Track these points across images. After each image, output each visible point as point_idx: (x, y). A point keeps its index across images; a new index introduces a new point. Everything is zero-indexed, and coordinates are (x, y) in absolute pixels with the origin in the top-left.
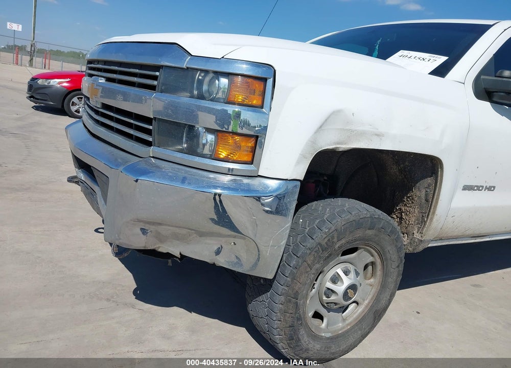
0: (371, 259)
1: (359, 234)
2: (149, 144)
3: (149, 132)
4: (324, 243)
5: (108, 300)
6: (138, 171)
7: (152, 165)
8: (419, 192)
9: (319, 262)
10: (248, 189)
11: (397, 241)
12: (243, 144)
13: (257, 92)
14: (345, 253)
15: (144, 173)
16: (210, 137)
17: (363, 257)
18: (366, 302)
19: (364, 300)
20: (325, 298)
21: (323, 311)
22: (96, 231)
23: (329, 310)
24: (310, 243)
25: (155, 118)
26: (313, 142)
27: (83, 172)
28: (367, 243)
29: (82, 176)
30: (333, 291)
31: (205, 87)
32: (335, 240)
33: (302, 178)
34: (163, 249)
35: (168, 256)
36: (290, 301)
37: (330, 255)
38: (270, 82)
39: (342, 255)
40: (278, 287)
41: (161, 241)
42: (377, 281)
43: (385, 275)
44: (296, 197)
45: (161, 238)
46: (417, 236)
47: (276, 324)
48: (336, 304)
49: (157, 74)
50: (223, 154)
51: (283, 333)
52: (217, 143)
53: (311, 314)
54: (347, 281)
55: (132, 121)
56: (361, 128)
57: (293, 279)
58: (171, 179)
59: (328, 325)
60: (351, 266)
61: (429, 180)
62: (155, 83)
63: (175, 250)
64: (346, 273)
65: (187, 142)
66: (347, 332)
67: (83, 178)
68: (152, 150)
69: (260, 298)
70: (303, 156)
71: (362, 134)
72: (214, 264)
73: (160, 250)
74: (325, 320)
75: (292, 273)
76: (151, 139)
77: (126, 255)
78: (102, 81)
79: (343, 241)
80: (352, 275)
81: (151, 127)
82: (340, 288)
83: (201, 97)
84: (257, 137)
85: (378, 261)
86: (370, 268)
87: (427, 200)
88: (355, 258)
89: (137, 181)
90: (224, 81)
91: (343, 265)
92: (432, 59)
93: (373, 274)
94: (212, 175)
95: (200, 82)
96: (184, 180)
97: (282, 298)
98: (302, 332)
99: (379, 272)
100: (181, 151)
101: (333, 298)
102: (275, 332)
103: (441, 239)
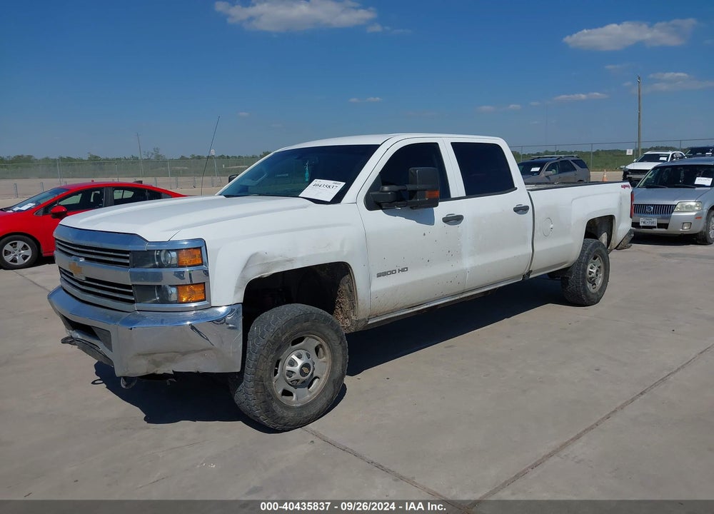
0: (317, 343)
1: (298, 327)
2: (133, 302)
3: (131, 294)
4: (272, 339)
5: (125, 429)
6: (130, 323)
7: (139, 316)
8: (344, 287)
9: (272, 353)
10: (206, 317)
11: (332, 326)
12: (196, 290)
13: (197, 256)
14: (294, 343)
15: (135, 322)
16: (174, 290)
17: (310, 343)
18: (325, 375)
19: (323, 375)
20: (288, 378)
21: (291, 389)
22: (93, 383)
23: (296, 387)
24: (263, 341)
25: (133, 285)
26: (242, 277)
27: (77, 332)
28: (310, 332)
29: (77, 335)
30: (293, 372)
31: (163, 259)
32: (280, 335)
33: (242, 302)
34: (160, 371)
35: (165, 376)
36: (258, 384)
37: (280, 346)
38: (203, 249)
39: (292, 345)
40: (248, 376)
41: (158, 366)
42: (328, 358)
43: (333, 351)
44: (241, 314)
45: (157, 364)
46: (354, 318)
47: (253, 403)
48: (298, 380)
49: (128, 255)
50: (184, 300)
51: (259, 408)
52: (178, 292)
53: (280, 392)
54: (300, 363)
55: (116, 288)
56: (275, 260)
57: (256, 369)
58: (154, 322)
59: (297, 398)
60: (302, 351)
61: (348, 277)
62: (128, 262)
63: (168, 369)
64: (299, 357)
65: (159, 296)
66: (315, 400)
67: (79, 337)
68: (136, 306)
69: (239, 389)
70: (238, 288)
71: (277, 263)
72: (198, 372)
73: (158, 373)
74: (294, 395)
75: (254, 365)
76: (133, 299)
77: (134, 384)
78: (82, 260)
79: (287, 335)
80: (304, 356)
81: (131, 291)
82: (297, 368)
83: (161, 266)
84: (204, 283)
85: (324, 343)
86: (321, 349)
87: (351, 291)
88: (304, 345)
89: (131, 329)
90: (174, 254)
91: (296, 352)
92: (335, 185)
93: (324, 354)
94: (181, 314)
95: (159, 257)
96: (162, 322)
97: (252, 383)
98: (274, 404)
99: (327, 351)
100: (156, 302)
101: (294, 377)
102: (254, 408)
103: (377, 316)
